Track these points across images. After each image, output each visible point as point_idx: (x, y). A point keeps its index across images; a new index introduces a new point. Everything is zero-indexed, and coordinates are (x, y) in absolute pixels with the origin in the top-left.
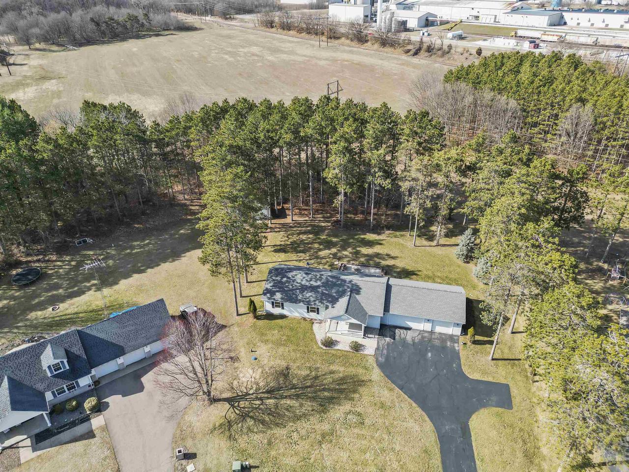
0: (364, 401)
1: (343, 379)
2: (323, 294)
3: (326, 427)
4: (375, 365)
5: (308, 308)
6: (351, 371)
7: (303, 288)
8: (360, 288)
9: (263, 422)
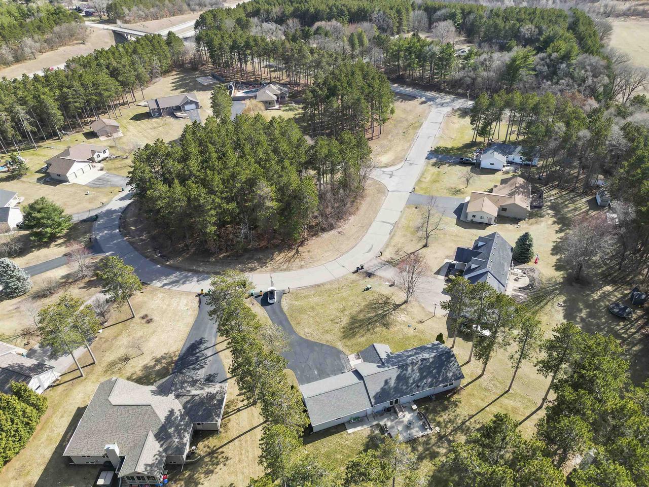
0: (337, 329)
1: (355, 335)
3: (347, 313)
4: (343, 350)
6: (354, 341)
9: (375, 304)
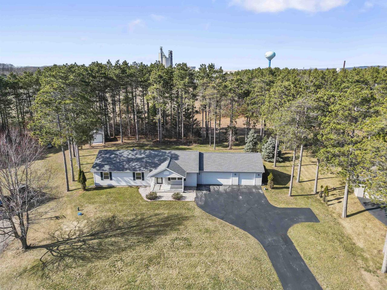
2: (147, 162)
4: (196, 207)
5: (134, 173)
6: (175, 212)
7: (129, 160)
8: (178, 156)
